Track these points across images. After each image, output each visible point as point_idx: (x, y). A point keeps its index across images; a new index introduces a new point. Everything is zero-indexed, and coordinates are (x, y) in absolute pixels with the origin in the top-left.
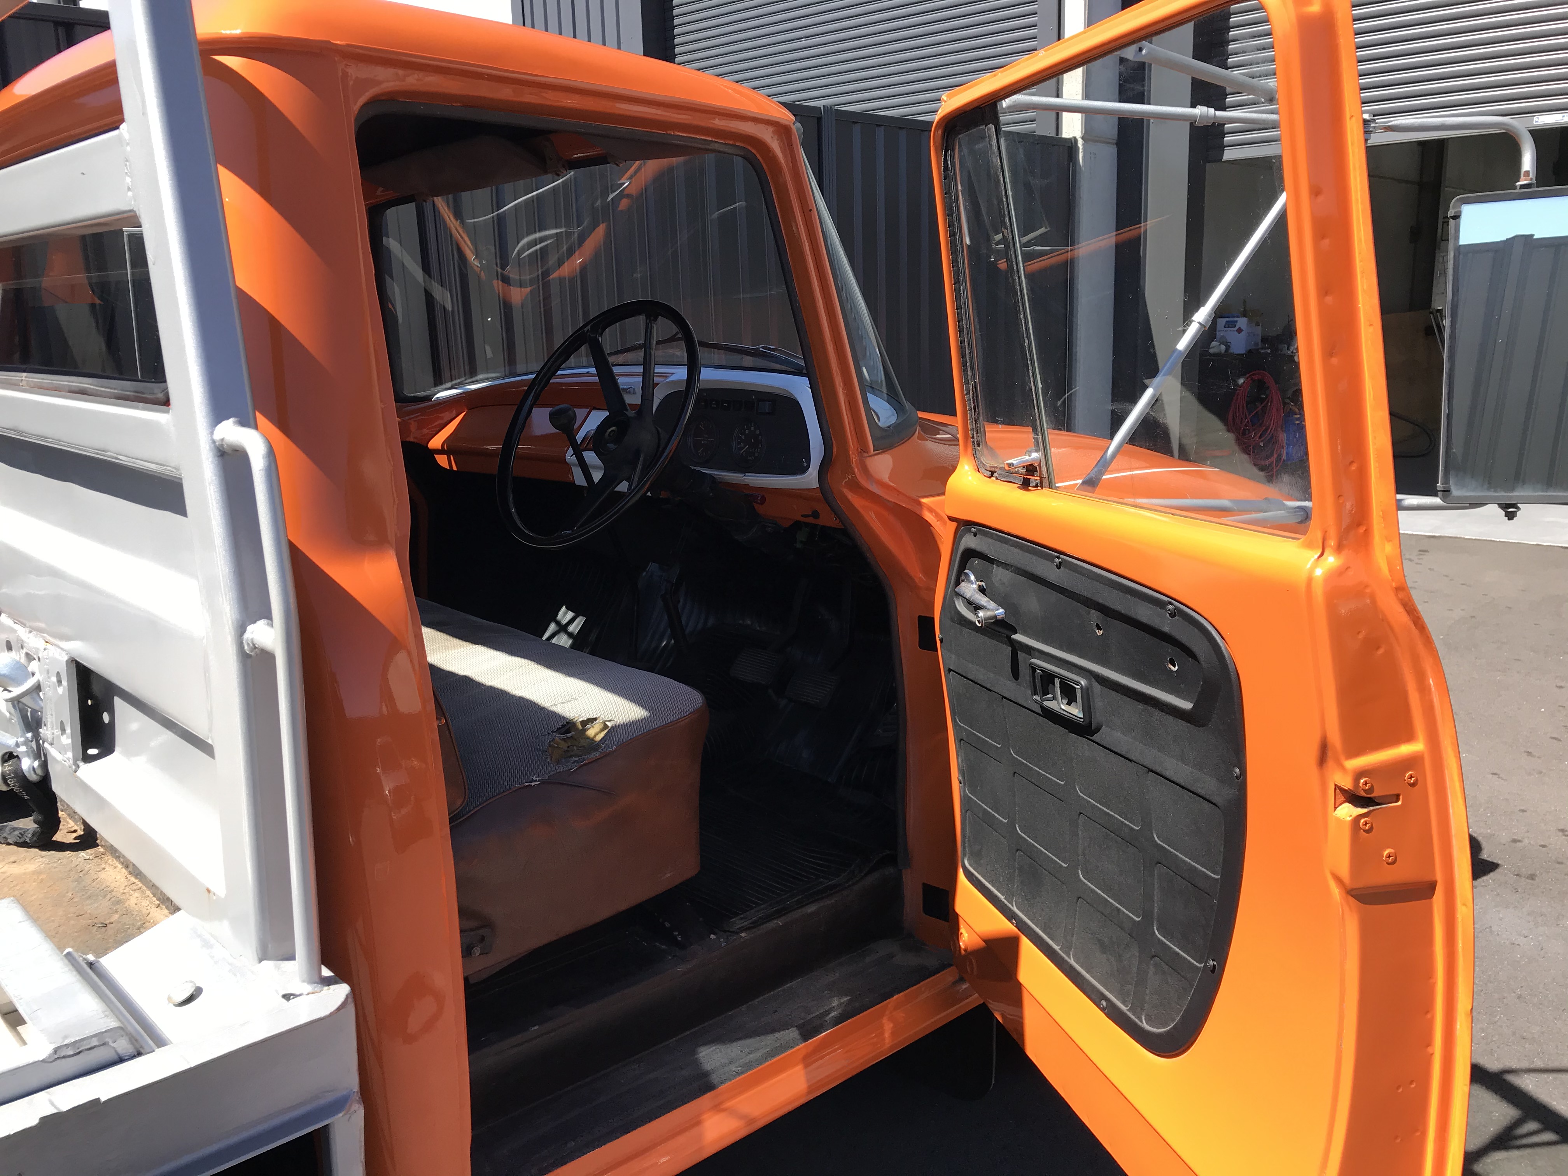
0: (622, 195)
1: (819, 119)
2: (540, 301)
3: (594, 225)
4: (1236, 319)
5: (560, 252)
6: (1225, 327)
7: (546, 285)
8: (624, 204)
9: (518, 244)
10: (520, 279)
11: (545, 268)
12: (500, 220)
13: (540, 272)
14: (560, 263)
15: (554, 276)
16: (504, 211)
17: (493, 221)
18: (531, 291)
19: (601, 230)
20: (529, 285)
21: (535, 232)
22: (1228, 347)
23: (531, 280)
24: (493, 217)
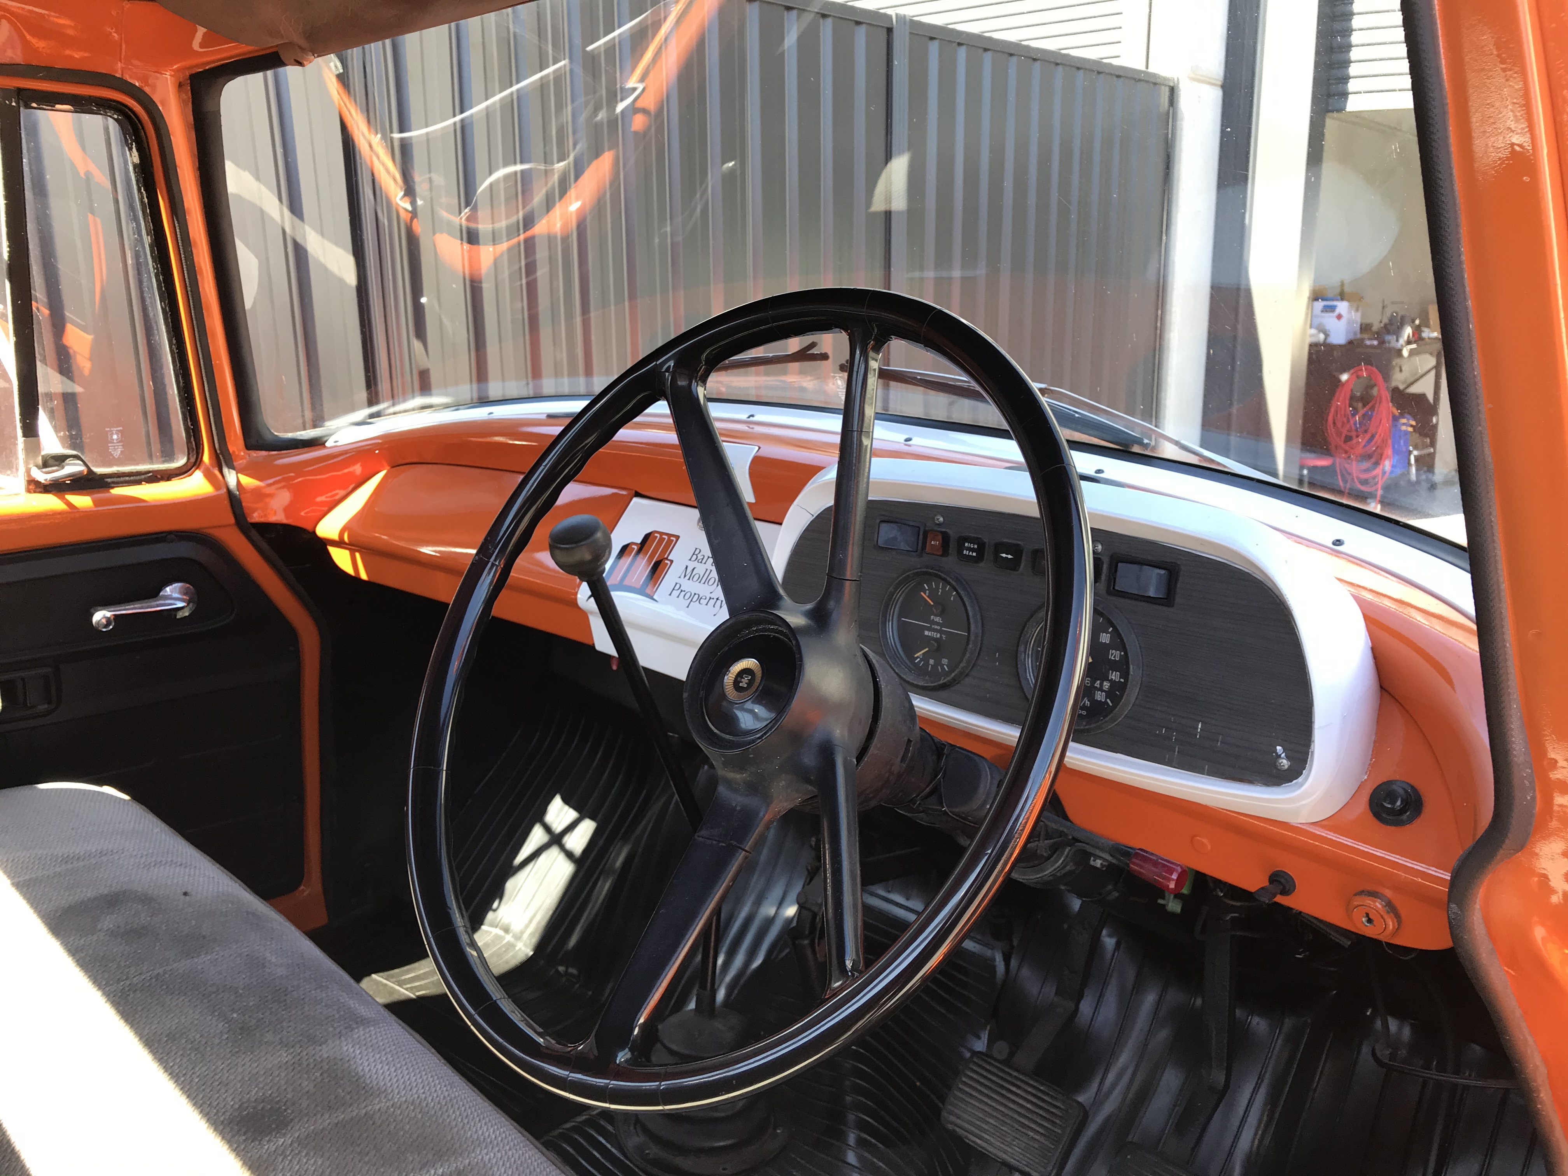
0: (634, 109)
1: (890, 30)
2: (520, 268)
3: (597, 153)
4: (1335, 303)
5: (549, 185)
6: (1322, 311)
7: (530, 245)
8: (639, 122)
9: (490, 174)
10: (493, 227)
11: (528, 208)
12: (464, 129)
13: (521, 214)
14: (549, 204)
15: (540, 228)
16: (472, 115)
17: (455, 131)
18: (509, 250)
19: (606, 160)
20: (505, 239)
21: (515, 163)
22: (1327, 335)
23: (508, 228)
24: (455, 124)
